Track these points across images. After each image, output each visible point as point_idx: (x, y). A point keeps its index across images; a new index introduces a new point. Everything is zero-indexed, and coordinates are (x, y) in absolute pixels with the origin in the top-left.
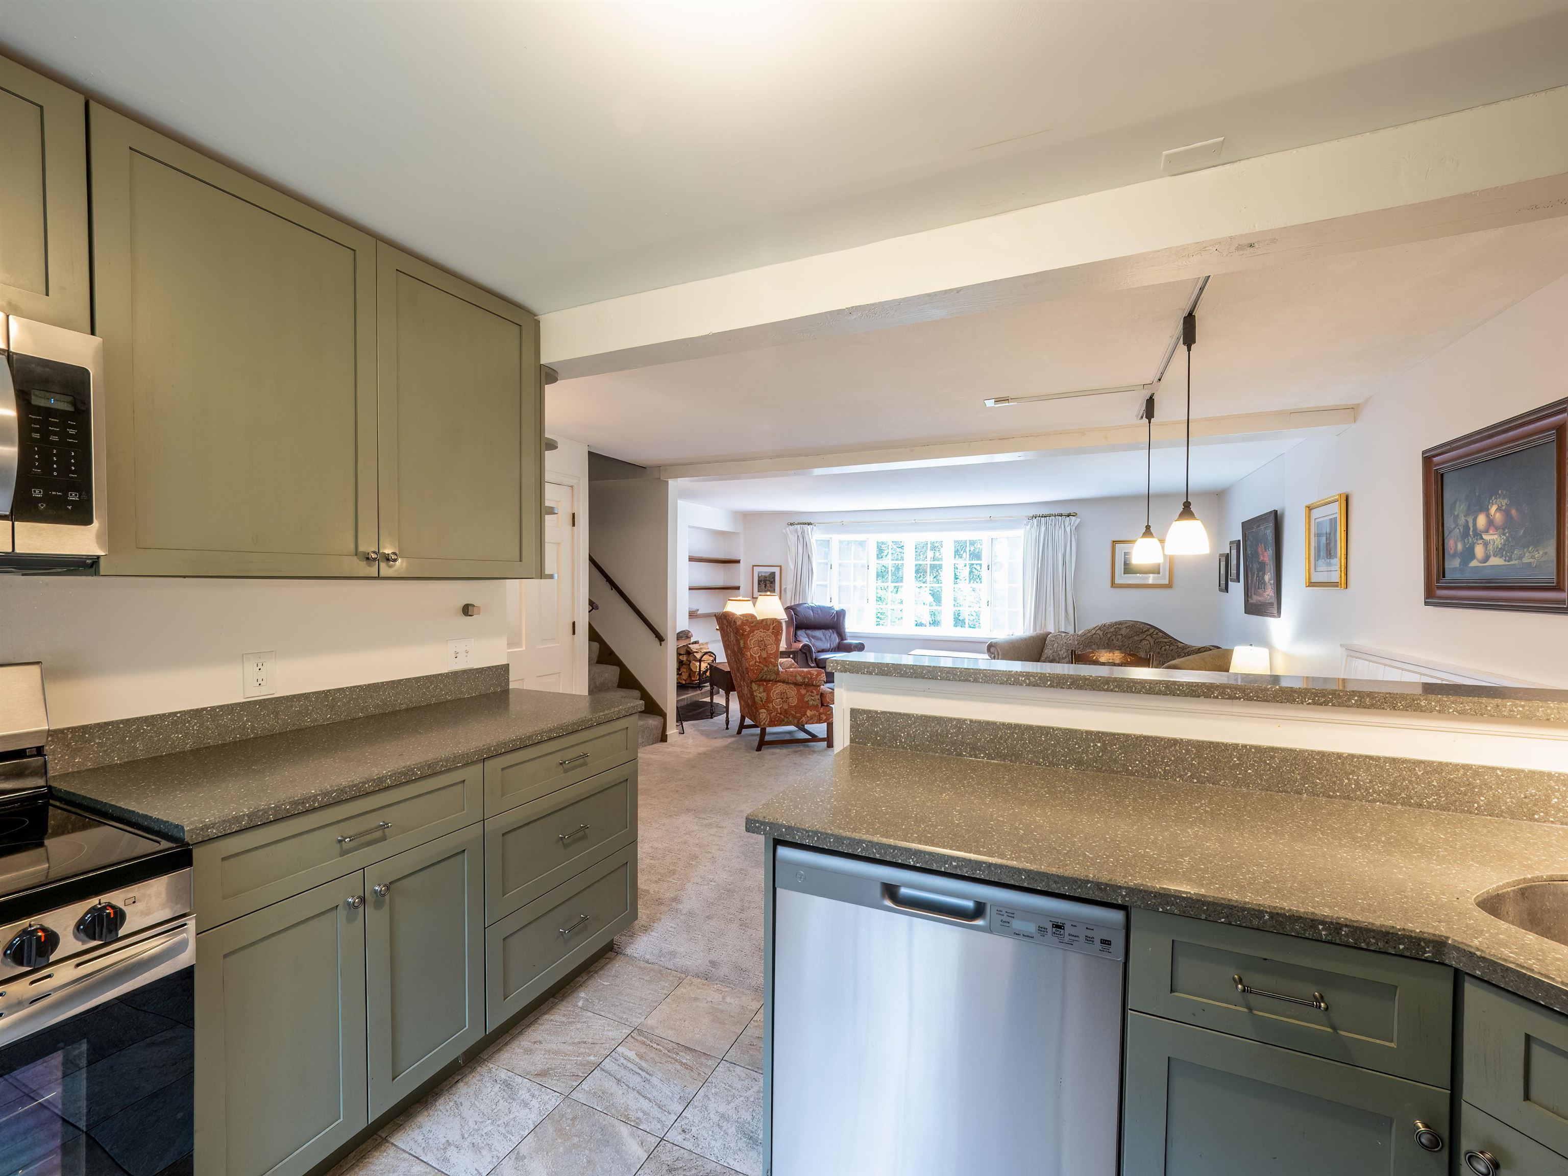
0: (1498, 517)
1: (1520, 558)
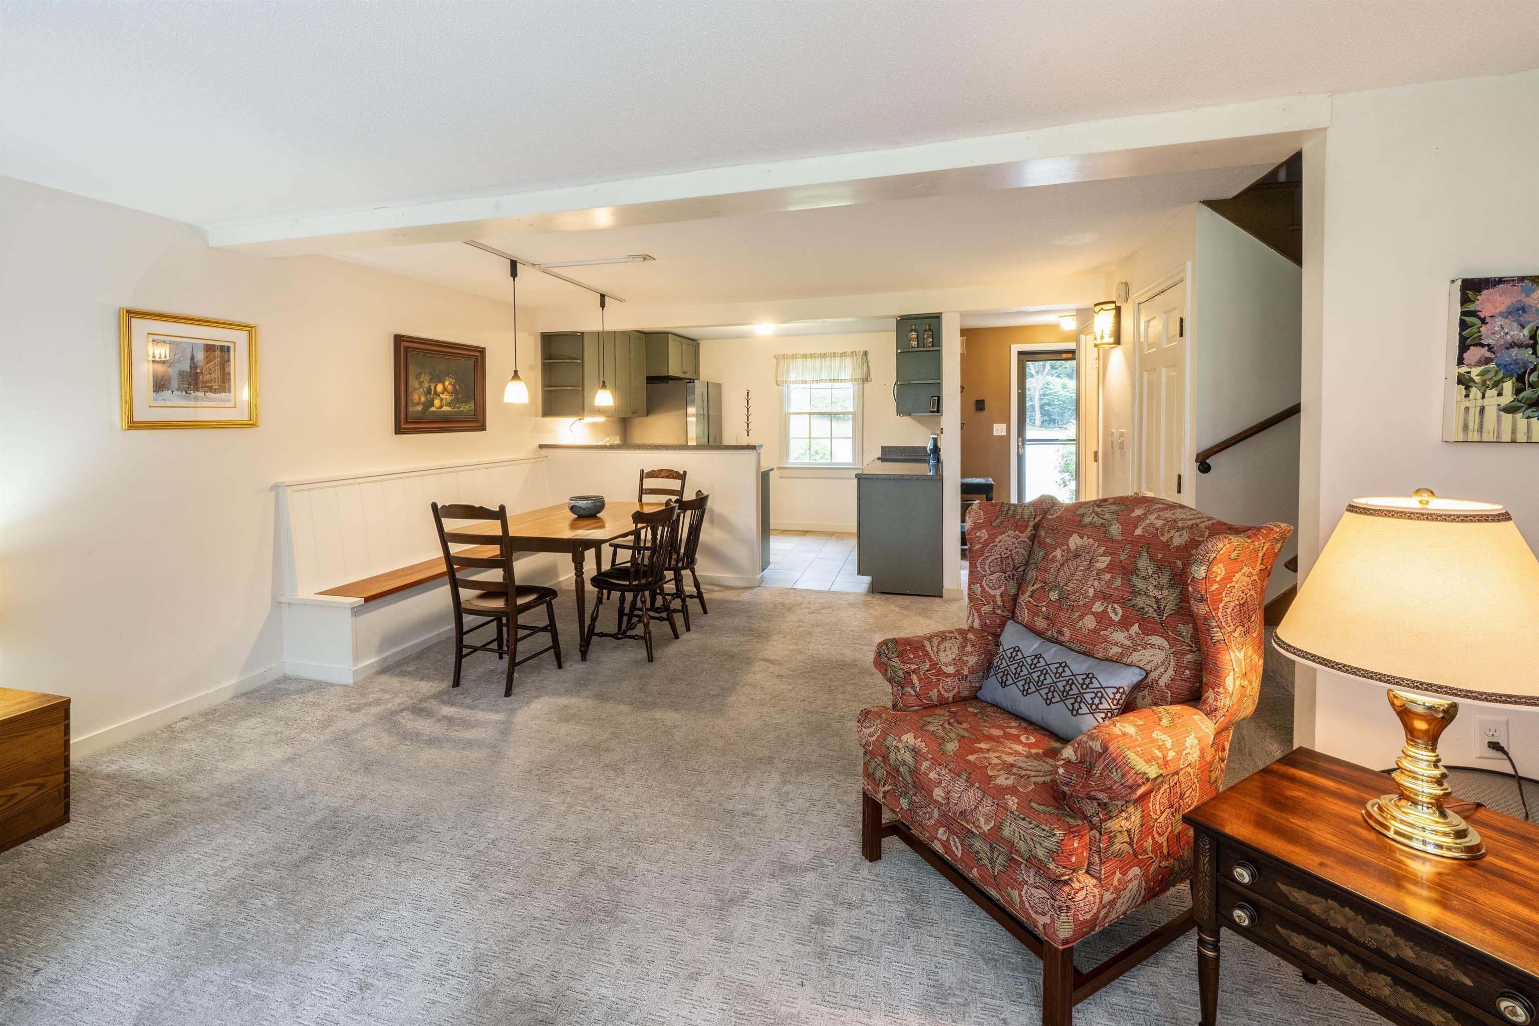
0: (450, 387)
1: (459, 408)
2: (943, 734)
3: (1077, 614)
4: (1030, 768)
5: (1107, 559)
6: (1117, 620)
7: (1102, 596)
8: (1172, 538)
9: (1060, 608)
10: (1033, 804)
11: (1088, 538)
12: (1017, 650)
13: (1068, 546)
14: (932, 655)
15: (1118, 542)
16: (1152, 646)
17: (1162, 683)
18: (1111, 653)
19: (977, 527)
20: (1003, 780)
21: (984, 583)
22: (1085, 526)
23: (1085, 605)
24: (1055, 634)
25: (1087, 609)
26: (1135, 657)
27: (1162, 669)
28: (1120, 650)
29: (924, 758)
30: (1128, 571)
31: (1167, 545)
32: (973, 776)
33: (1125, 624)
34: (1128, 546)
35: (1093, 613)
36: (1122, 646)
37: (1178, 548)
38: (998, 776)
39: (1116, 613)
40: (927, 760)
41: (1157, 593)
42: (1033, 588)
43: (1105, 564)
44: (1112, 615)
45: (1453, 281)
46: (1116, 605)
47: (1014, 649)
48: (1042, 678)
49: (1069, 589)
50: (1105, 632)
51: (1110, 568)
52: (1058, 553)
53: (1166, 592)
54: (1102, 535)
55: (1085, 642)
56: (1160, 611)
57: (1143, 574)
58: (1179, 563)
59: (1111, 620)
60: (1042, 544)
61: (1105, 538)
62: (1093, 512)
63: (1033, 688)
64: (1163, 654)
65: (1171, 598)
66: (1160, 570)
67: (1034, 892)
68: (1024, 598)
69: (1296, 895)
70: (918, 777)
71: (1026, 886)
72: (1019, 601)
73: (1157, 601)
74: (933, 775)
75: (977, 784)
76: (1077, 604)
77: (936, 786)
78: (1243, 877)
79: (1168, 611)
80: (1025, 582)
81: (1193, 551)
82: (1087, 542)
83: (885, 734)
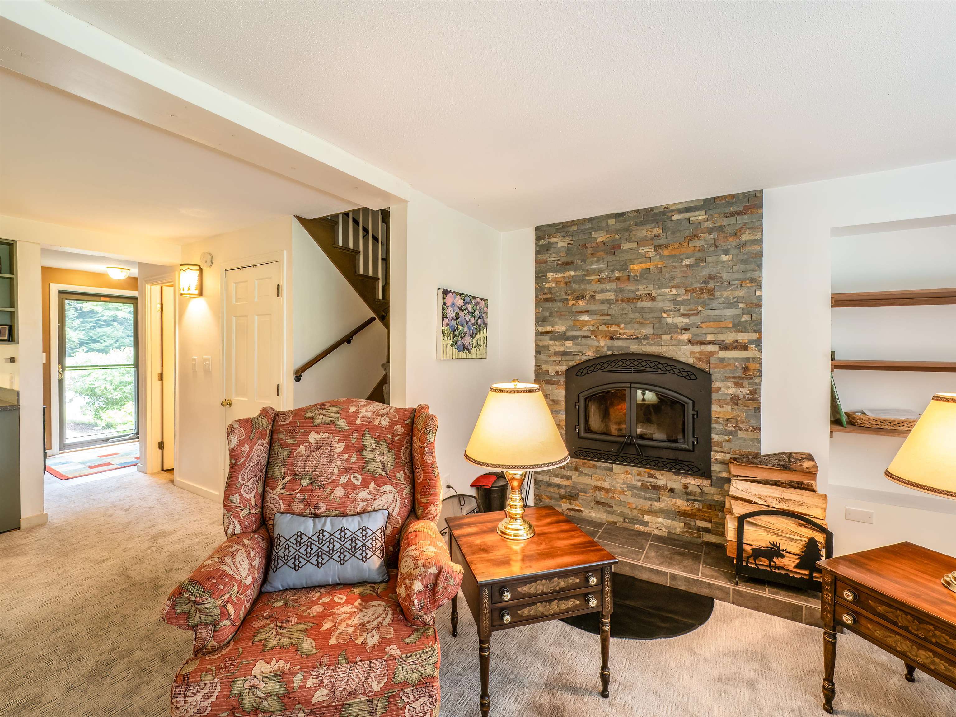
2: (289, 641)
3: (328, 490)
4: (374, 617)
5: (343, 445)
6: (359, 484)
7: (346, 470)
8: (380, 422)
9: (313, 490)
10: (407, 640)
11: (324, 433)
12: (300, 535)
13: (309, 442)
14: (236, 576)
15: (347, 431)
16: (385, 492)
17: (395, 514)
18: (359, 508)
19: (241, 443)
20: (372, 640)
21: (242, 492)
22: (318, 425)
23: (333, 481)
24: (313, 511)
25: (336, 483)
26: (376, 504)
28: (365, 503)
29: (293, 673)
30: (359, 449)
31: (379, 427)
32: (349, 655)
33: (365, 485)
34: (354, 433)
35: (340, 485)
36: (366, 500)
37: (386, 427)
38: (365, 639)
39: (357, 480)
40: (297, 673)
41: (381, 458)
42: (283, 482)
43: (342, 448)
44: (355, 481)
45: (439, 289)
46: (356, 474)
47: (297, 534)
48: (331, 546)
49: (317, 473)
50: (352, 495)
51: (346, 450)
52: (302, 449)
53: (386, 456)
54: (333, 429)
55: (338, 508)
56: (385, 469)
57: (370, 448)
58: (389, 436)
59: (355, 485)
60: (284, 446)
61: (336, 431)
62: (320, 414)
63: (326, 558)
64: (392, 495)
65: (389, 459)
66: (379, 443)
67: (416, 704)
68: (275, 492)
69: (525, 589)
70: (291, 696)
71: (408, 707)
72: (270, 496)
73: (382, 463)
74: (310, 683)
75: (358, 659)
76: (326, 482)
77: (317, 690)
78: (507, 596)
79: (389, 468)
80: (274, 479)
81: (395, 428)
82: (324, 436)
83: (228, 684)
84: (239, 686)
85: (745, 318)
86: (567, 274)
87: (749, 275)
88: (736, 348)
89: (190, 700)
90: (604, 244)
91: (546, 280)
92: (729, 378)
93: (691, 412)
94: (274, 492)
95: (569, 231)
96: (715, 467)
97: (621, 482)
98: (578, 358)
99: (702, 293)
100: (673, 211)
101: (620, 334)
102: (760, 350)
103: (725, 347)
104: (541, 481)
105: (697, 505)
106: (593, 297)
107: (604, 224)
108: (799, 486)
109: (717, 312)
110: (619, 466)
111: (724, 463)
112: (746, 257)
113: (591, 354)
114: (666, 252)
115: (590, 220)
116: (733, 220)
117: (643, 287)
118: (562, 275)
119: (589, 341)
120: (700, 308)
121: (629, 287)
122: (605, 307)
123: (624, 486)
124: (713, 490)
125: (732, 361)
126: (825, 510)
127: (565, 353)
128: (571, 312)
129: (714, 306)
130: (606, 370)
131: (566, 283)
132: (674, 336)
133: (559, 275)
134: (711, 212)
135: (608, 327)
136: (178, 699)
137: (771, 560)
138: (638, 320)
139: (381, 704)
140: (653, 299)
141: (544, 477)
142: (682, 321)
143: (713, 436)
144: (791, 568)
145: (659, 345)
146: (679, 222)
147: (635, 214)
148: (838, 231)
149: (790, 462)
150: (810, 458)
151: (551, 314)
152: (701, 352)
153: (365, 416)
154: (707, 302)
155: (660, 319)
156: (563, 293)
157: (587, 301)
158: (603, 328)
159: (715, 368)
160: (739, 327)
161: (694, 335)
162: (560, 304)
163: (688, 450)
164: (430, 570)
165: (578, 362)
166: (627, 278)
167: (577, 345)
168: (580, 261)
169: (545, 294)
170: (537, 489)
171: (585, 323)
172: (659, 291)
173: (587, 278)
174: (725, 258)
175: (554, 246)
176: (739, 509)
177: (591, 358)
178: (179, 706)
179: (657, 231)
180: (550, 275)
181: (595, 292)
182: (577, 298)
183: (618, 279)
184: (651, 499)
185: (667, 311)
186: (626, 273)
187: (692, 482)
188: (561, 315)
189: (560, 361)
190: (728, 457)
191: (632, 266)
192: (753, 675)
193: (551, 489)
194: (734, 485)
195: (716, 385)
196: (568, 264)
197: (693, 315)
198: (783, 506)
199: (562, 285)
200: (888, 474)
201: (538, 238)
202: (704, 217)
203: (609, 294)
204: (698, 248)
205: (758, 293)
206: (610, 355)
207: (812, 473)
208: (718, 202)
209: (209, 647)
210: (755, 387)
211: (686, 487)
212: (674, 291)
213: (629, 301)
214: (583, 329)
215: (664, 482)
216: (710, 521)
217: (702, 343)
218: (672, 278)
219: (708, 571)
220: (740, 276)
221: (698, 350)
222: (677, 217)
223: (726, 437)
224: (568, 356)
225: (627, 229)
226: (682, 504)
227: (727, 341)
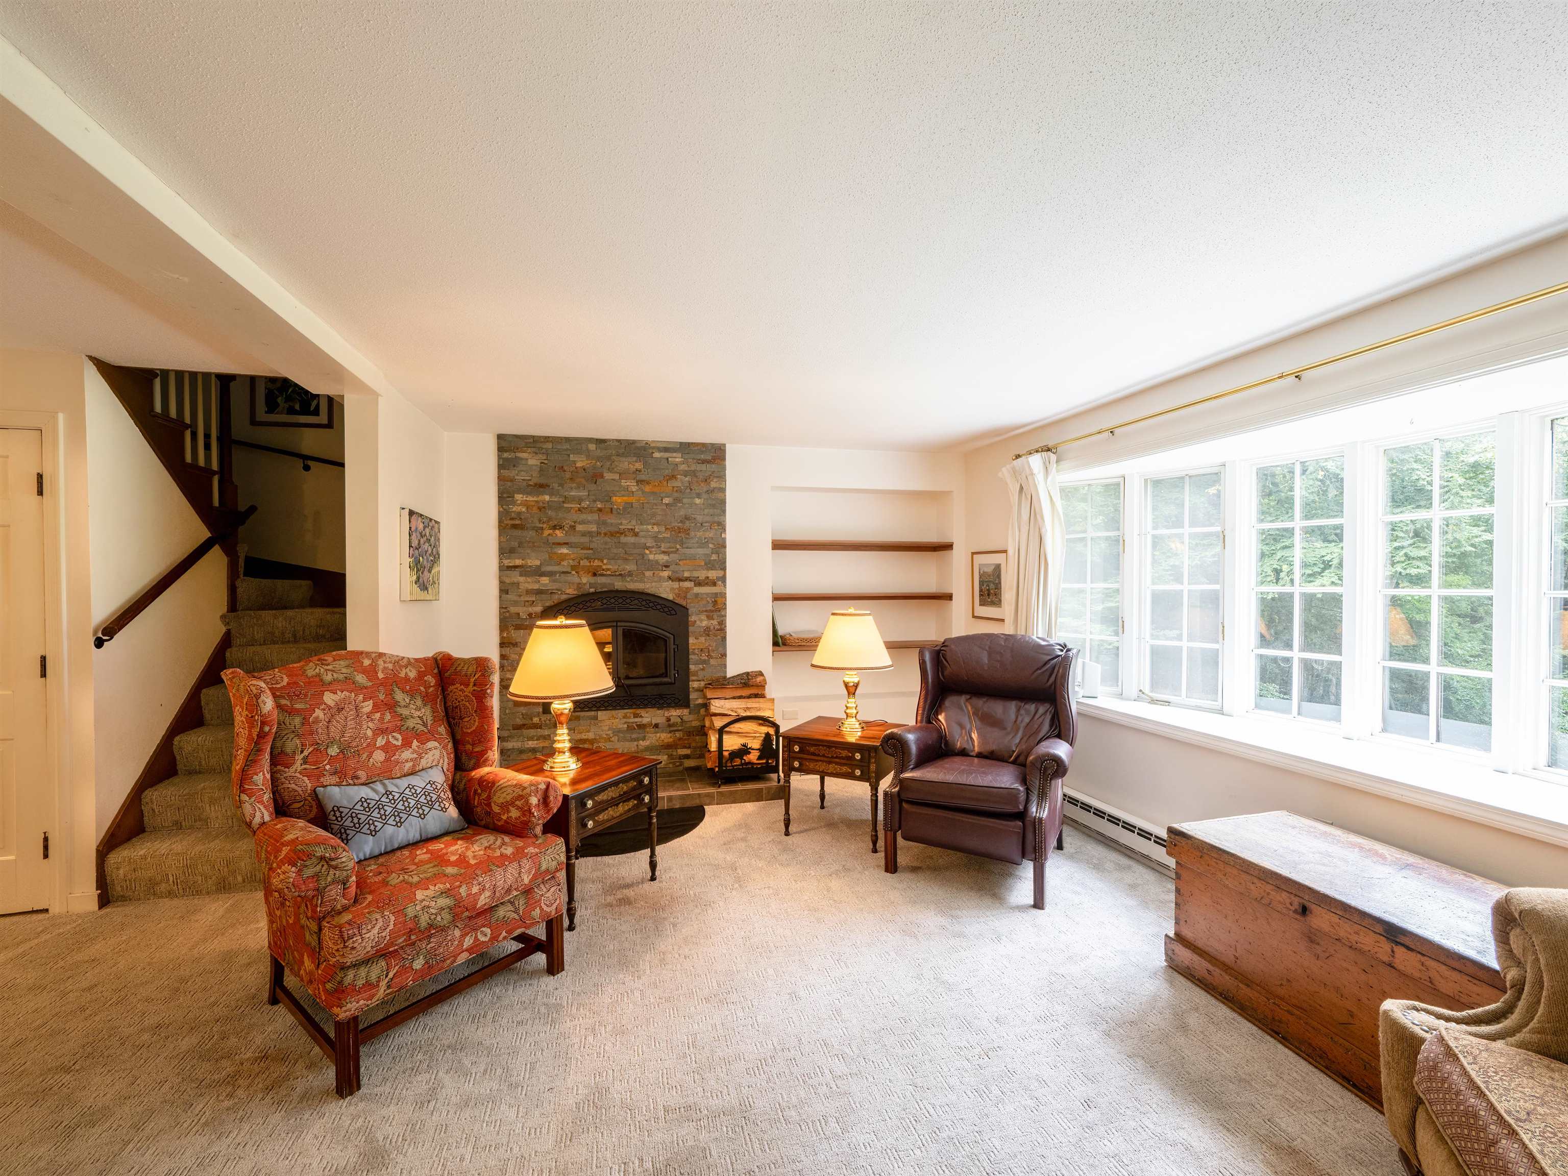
2: (430, 874)
3: (365, 756)
4: (492, 842)
5: (370, 703)
6: (400, 744)
7: (381, 731)
8: (406, 673)
9: (346, 759)
11: (342, 692)
12: (364, 800)
13: (325, 704)
15: (370, 687)
16: (430, 749)
18: (406, 769)
22: (330, 683)
23: (369, 744)
24: (351, 781)
25: (372, 747)
26: (423, 763)
27: (441, 761)
28: (411, 764)
30: (392, 706)
31: (407, 679)
32: (497, 863)
33: (407, 744)
34: (381, 688)
35: (378, 748)
36: (412, 760)
37: (415, 679)
39: (397, 739)
41: (418, 713)
42: (302, 755)
43: (370, 708)
44: (395, 742)
45: (403, 509)
46: (394, 734)
47: (361, 801)
48: (406, 804)
49: (346, 739)
50: (395, 757)
51: (376, 708)
52: (319, 713)
53: (423, 710)
54: (352, 686)
55: (381, 773)
56: (425, 725)
57: (403, 704)
58: (422, 688)
59: (395, 746)
60: (292, 712)
61: (358, 689)
62: (326, 670)
63: (404, 816)
64: (438, 750)
65: (427, 713)
66: (412, 697)
67: (549, 894)
68: (294, 769)
69: (601, 797)
70: (461, 905)
71: (543, 898)
72: (285, 775)
73: (421, 718)
74: (475, 890)
75: (507, 863)
76: (360, 747)
77: (481, 894)
78: (590, 803)
79: (429, 723)
80: (287, 755)
81: (426, 678)
82: (343, 696)
83: (400, 912)
84: (410, 911)
85: (714, 557)
86: (541, 498)
87: (716, 519)
88: (707, 584)
89: (367, 936)
90: (584, 470)
91: (514, 503)
92: (703, 611)
93: (672, 646)
94: (292, 770)
95: (542, 448)
96: (693, 696)
97: (607, 728)
98: (556, 597)
99: (679, 532)
100: (654, 448)
101: (603, 570)
102: (725, 586)
103: (699, 583)
104: (509, 750)
105: (678, 735)
106: (573, 527)
107: (584, 447)
108: (756, 696)
109: (692, 551)
110: (604, 712)
111: (700, 690)
112: (714, 502)
113: (571, 591)
114: (647, 488)
115: (568, 440)
116: (703, 467)
117: (626, 522)
118: (535, 499)
119: (569, 578)
120: (678, 547)
121: (611, 520)
122: (585, 540)
123: (610, 732)
124: (691, 717)
125: (705, 596)
126: (773, 710)
127: (539, 592)
128: (546, 543)
129: (690, 545)
130: (589, 609)
131: (540, 509)
132: (656, 572)
133: (530, 498)
134: (686, 456)
135: (590, 562)
136: (354, 939)
137: (742, 759)
138: (621, 555)
139: (522, 902)
140: (636, 535)
141: (515, 744)
142: (663, 558)
143: (691, 666)
144: (755, 761)
145: (642, 581)
146: (659, 460)
147: (617, 444)
148: (775, 488)
149: (749, 679)
150: (761, 674)
151: (520, 545)
152: (680, 588)
153: (385, 668)
154: (684, 540)
155: (643, 555)
156: (536, 521)
157: (566, 532)
158: (584, 563)
159: (690, 603)
160: (710, 565)
161: (673, 572)
162: (532, 533)
163: (671, 684)
164: (540, 786)
165: (556, 602)
166: (609, 510)
167: (554, 581)
168: (557, 485)
169: (512, 519)
170: (504, 760)
171: (563, 557)
172: (642, 527)
173: (566, 505)
174: (698, 501)
175: (523, 462)
176: (719, 723)
177: (571, 596)
178: (355, 945)
179: (639, 465)
180: (519, 497)
181: (575, 522)
182: (554, 528)
183: (600, 510)
184: (637, 740)
185: (649, 547)
186: (608, 505)
187: (674, 714)
188: (534, 546)
189: (534, 602)
190: (703, 684)
191: (614, 498)
192: (743, 835)
193: (524, 756)
194: (714, 704)
195: (692, 618)
196: (541, 486)
197: (672, 552)
198: (748, 714)
199: (535, 510)
200: (813, 666)
201: (501, 449)
202: (680, 460)
203: (591, 526)
204: (675, 489)
205: (723, 536)
206: (593, 593)
207: (762, 686)
208: (692, 447)
209: (339, 907)
210: (722, 619)
211: (669, 720)
212: (656, 529)
213: (612, 534)
214: (562, 563)
215: (648, 720)
216: (689, 747)
217: (680, 580)
218: (654, 515)
219: (696, 786)
220: (708, 518)
221: (678, 586)
222: (657, 455)
223: (701, 666)
224: (543, 596)
225: (609, 458)
226: (665, 737)
227: (700, 578)
